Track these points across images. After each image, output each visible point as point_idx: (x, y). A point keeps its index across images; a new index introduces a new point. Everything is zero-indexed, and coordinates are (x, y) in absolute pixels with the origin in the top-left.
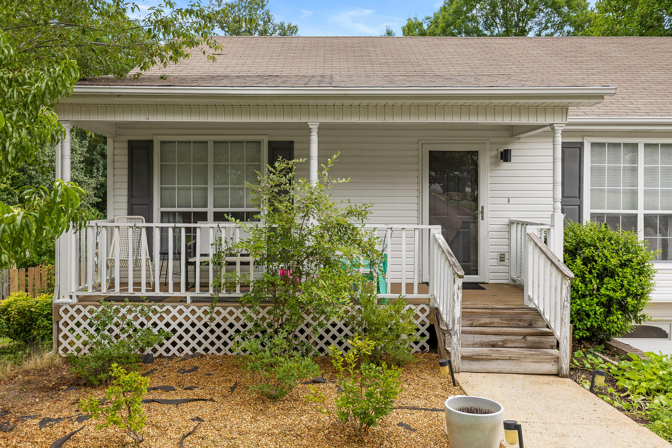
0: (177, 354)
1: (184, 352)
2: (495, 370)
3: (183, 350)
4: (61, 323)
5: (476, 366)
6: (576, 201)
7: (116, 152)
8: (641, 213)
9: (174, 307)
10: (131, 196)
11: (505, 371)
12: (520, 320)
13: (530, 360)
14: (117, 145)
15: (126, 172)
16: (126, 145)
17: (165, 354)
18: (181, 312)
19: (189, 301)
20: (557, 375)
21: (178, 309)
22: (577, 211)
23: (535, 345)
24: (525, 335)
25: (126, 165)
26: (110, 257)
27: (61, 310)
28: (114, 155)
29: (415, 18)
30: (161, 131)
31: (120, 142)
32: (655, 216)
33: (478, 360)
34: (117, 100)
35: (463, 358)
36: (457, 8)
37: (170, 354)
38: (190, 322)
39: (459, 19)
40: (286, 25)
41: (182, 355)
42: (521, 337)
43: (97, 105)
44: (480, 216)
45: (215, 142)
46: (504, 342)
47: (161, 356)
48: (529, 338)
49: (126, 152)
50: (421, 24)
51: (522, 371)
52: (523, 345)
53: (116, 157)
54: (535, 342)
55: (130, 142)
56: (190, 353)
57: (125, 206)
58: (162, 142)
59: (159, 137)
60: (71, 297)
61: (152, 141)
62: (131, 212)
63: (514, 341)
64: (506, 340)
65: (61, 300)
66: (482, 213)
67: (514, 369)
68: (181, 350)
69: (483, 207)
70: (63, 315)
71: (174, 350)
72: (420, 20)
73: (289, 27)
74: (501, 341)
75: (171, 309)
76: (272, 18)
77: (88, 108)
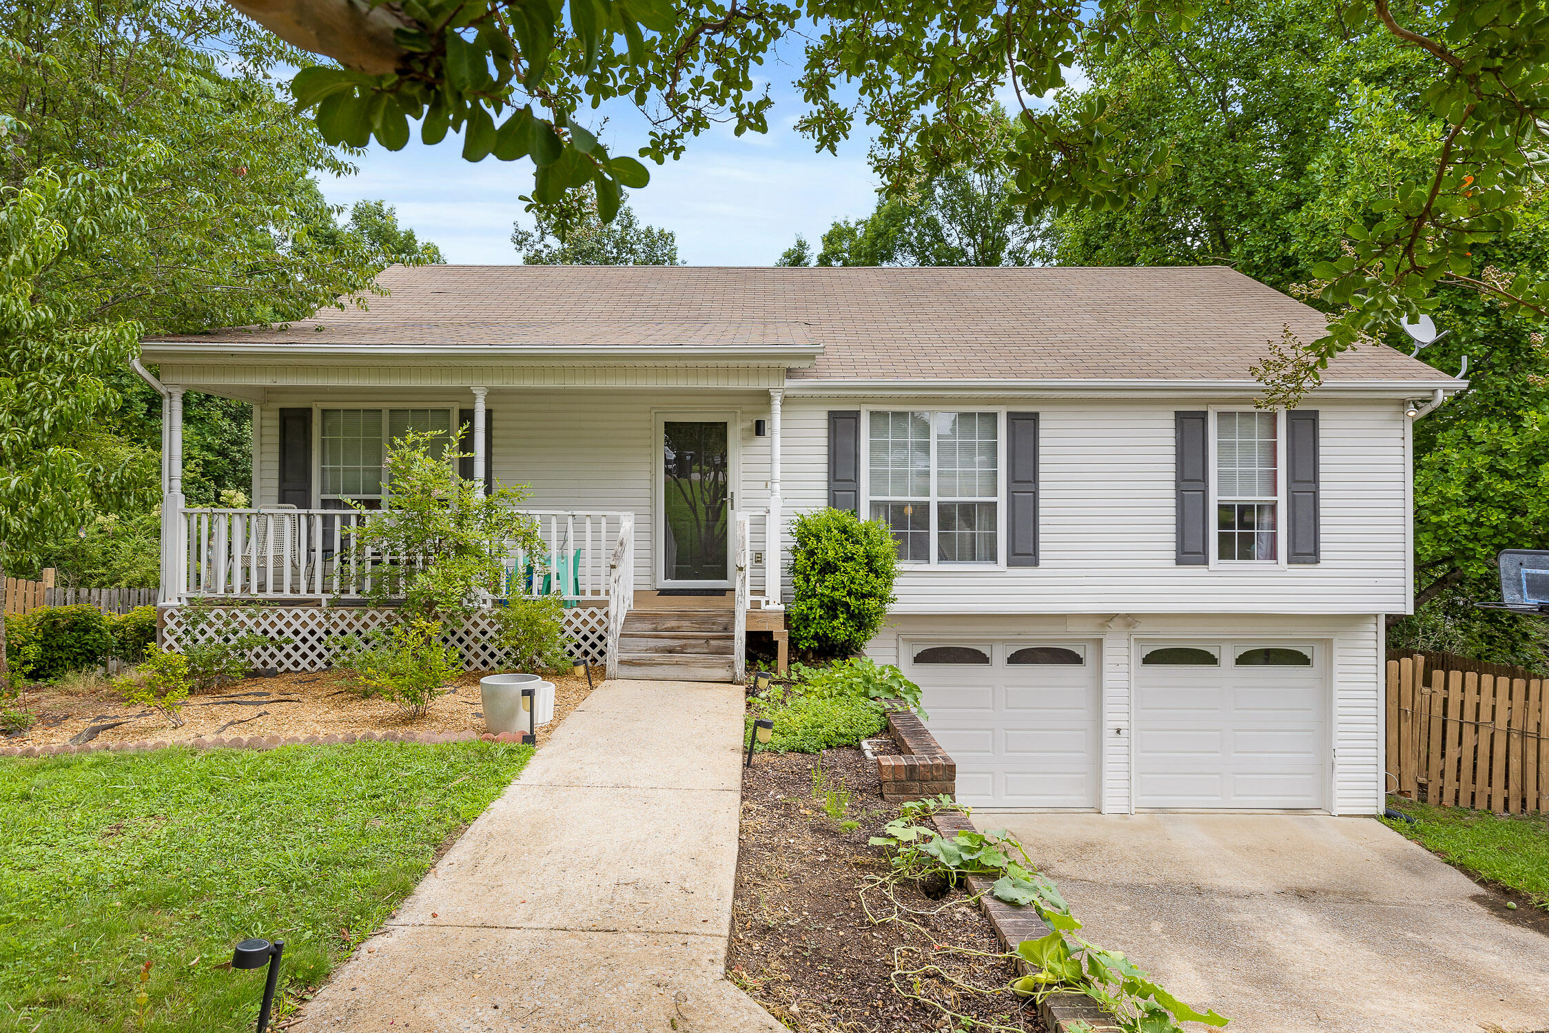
0: (308, 668)
1: (317, 667)
2: (659, 677)
3: (315, 664)
4: (165, 630)
5: (637, 672)
6: (852, 486)
7: (265, 423)
8: (934, 500)
9: (305, 611)
10: (283, 478)
11: (672, 678)
12: (714, 624)
13: (700, 665)
14: (265, 414)
15: (276, 448)
16: (277, 414)
17: (293, 668)
18: (313, 617)
19: (324, 604)
20: (731, 682)
21: (309, 613)
22: (853, 497)
23: (719, 651)
24: (708, 639)
25: (277, 440)
26: (246, 554)
27: (166, 614)
28: (261, 427)
29: (845, 222)
30: (324, 397)
31: (270, 410)
32: (952, 504)
33: (640, 665)
34: (230, 360)
35: (621, 663)
36: (891, 209)
37: (300, 668)
38: (324, 629)
39: (895, 226)
40: (656, 231)
41: (314, 670)
42: (703, 641)
43: (214, 366)
44: (729, 504)
45: (391, 411)
46: (684, 647)
47: (288, 671)
48: (713, 642)
49: (277, 423)
50: (852, 232)
51: (691, 678)
52: (705, 651)
53: (264, 429)
54: (719, 647)
55: (281, 410)
56: (324, 667)
57: (276, 492)
58: (324, 411)
59: (319, 404)
60: (180, 599)
61: (310, 410)
62: (283, 499)
63: (694, 646)
64: (685, 645)
65: (167, 603)
66: (732, 500)
67: (682, 676)
68: (313, 663)
69: (732, 493)
70: (168, 620)
71: (304, 664)
72: (852, 225)
73: (661, 233)
74: (679, 646)
75: (300, 613)
76: (635, 221)
77: (203, 369)
